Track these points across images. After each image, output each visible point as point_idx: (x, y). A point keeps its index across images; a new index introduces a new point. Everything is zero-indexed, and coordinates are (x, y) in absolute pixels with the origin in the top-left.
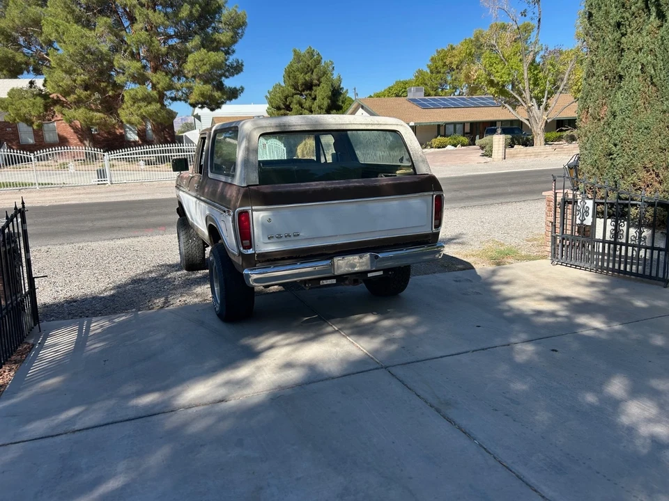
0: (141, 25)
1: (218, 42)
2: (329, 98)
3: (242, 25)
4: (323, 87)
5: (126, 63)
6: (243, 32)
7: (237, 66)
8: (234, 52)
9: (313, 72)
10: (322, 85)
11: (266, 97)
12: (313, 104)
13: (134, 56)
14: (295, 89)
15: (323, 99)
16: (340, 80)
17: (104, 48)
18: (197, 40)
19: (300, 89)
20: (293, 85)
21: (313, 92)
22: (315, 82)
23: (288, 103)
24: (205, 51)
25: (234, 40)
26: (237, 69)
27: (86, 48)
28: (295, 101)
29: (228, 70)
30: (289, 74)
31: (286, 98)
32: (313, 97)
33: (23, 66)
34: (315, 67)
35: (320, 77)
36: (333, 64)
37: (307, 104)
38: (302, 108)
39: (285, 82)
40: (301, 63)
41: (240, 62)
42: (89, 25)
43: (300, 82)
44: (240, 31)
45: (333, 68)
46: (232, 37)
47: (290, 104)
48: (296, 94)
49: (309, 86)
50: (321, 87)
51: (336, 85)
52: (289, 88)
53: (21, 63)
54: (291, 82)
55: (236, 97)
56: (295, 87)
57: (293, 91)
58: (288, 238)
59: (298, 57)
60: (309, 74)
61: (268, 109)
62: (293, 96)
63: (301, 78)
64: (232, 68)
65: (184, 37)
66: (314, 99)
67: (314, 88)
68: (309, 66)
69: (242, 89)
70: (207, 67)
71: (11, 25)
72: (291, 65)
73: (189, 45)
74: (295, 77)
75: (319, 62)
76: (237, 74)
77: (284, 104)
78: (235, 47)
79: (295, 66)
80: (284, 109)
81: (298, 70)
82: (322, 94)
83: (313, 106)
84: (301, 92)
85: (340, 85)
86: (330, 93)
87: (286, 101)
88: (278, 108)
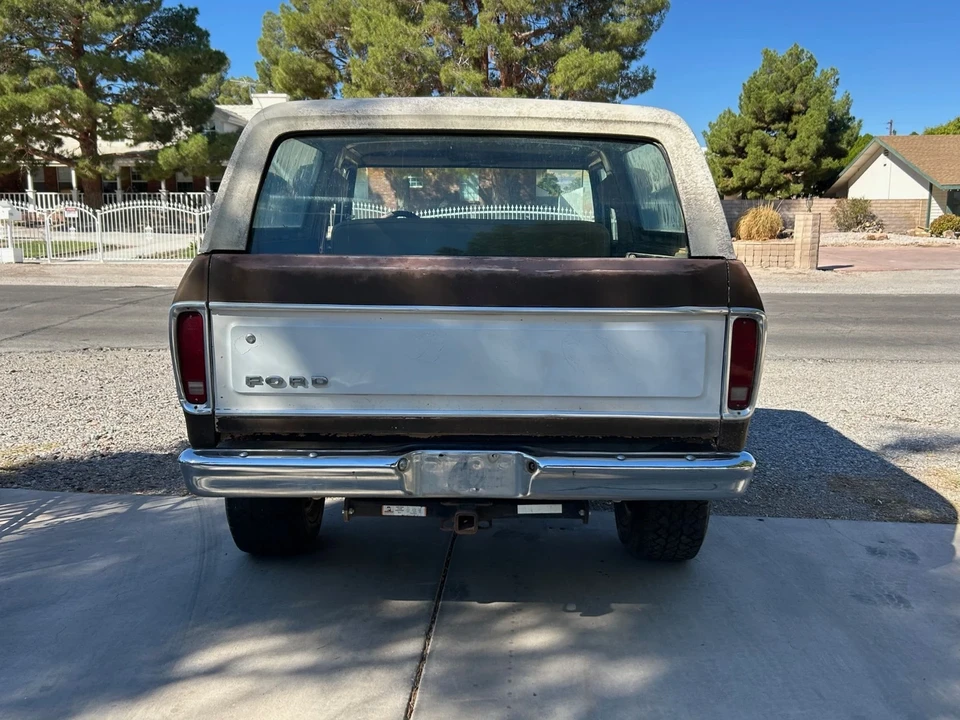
0: (489, 15)
1: (614, 37)
2: (822, 135)
3: (661, 7)
4: (811, 116)
6: (660, 20)
7: (644, 78)
8: (642, 54)
9: (794, 87)
10: (810, 112)
11: (705, 133)
12: (789, 145)
13: (480, 63)
14: (758, 120)
15: (809, 138)
16: (848, 102)
18: (578, 33)
19: (767, 119)
20: (754, 113)
21: (791, 124)
22: (798, 106)
23: (741, 145)
24: (587, 51)
25: (644, 33)
26: (644, 83)
27: (401, 52)
28: (754, 141)
29: (627, 86)
30: (751, 92)
31: (739, 135)
32: (791, 133)
33: (323, 82)
34: (801, 80)
35: (808, 99)
36: (837, 73)
37: (777, 146)
38: (767, 152)
39: (741, 107)
40: (775, 74)
41: (650, 72)
42: (416, 19)
43: (768, 107)
44: (656, 19)
45: (837, 81)
46: (640, 29)
47: (745, 145)
48: (758, 128)
49: (785, 114)
50: (807, 115)
51: (839, 114)
52: (747, 118)
53: (320, 79)
54: (752, 108)
56: (758, 116)
57: (754, 123)
58: (300, 389)
59: (770, 60)
60: (788, 92)
62: (751, 132)
63: (771, 100)
64: (635, 81)
65: (559, 32)
66: (793, 137)
67: (795, 118)
68: (788, 78)
70: (586, 79)
71: (313, 22)
72: (754, 79)
73: (564, 43)
74: (759, 99)
75: (809, 71)
76: (642, 91)
77: (735, 146)
78: (643, 47)
79: (762, 79)
80: (733, 154)
81: (766, 85)
82: (809, 129)
83: (788, 149)
84: (768, 124)
85: (847, 113)
86: (825, 126)
87: (739, 140)
88: (724, 153)
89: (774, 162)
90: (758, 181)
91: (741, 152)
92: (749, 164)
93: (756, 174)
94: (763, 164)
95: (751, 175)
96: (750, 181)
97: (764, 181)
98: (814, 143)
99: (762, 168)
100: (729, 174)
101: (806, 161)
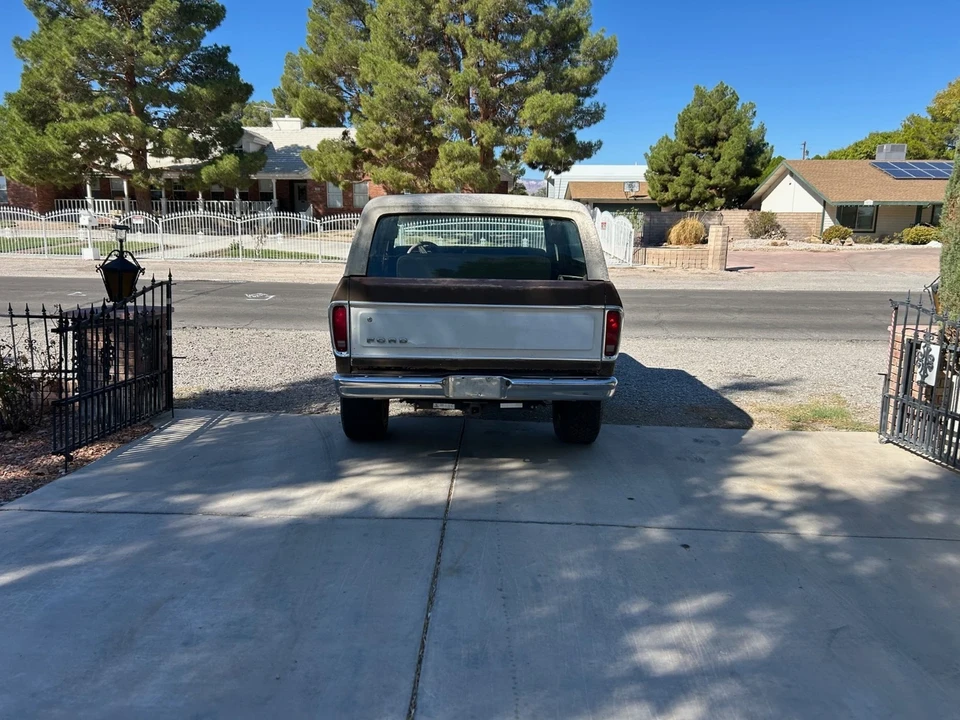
0: (472, 61)
1: (570, 81)
2: (741, 158)
3: (611, 54)
4: (733, 142)
5: (446, 109)
6: (610, 65)
7: (596, 112)
8: (595, 92)
9: (719, 118)
10: (732, 138)
11: (646, 155)
12: (714, 166)
13: (463, 100)
14: (690, 145)
15: (730, 160)
16: (762, 130)
17: (423, 91)
18: (540, 78)
19: (697, 144)
20: (687, 139)
21: (716, 149)
22: (722, 134)
23: (675, 165)
24: (549, 93)
25: (597, 73)
26: (596, 116)
27: (402, 91)
28: (686, 162)
29: (581, 118)
30: (685, 122)
31: (674, 157)
32: (716, 156)
33: (335, 113)
34: (725, 113)
35: (731, 128)
36: (754, 107)
37: (704, 167)
38: (696, 171)
39: (676, 134)
40: (704, 107)
41: (601, 106)
42: (413, 62)
43: (698, 134)
44: (606, 64)
45: (754, 114)
46: (592, 72)
47: (679, 165)
48: (689, 152)
49: (712, 140)
50: (730, 141)
51: (755, 141)
52: (681, 143)
53: (333, 110)
54: (685, 134)
55: (589, 156)
56: (690, 141)
57: (686, 147)
59: (700, 95)
60: (714, 123)
61: (647, 172)
62: (684, 155)
63: (701, 128)
64: (588, 114)
65: (528, 74)
66: (717, 159)
67: (719, 144)
68: (715, 111)
69: (600, 144)
70: (547, 116)
71: (328, 63)
72: (688, 110)
74: (691, 127)
75: (731, 104)
76: (595, 123)
77: (671, 166)
78: (595, 87)
79: (695, 110)
80: (669, 172)
81: (697, 116)
82: (730, 152)
83: (713, 169)
84: (698, 148)
85: (763, 140)
86: (743, 151)
87: (674, 162)
88: (661, 172)
89: (702, 180)
90: (689, 195)
91: (675, 172)
92: (681, 182)
93: (687, 189)
94: (693, 181)
95: (682, 191)
96: (682, 195)
97: (694, 195)
98: (734, 165)
99: (692, 185)
100: (665, 189)
101: (728, 180)
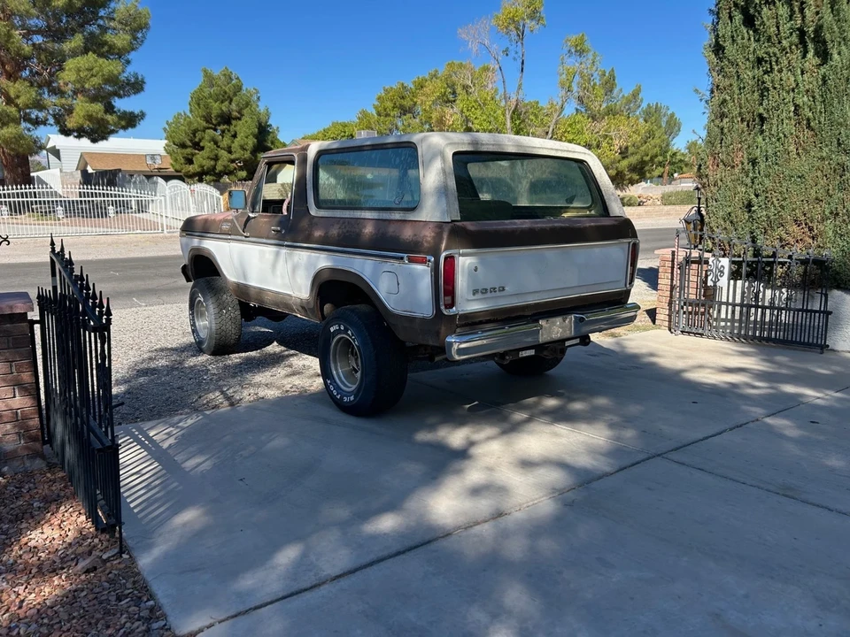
1: (110, 46)
2: (256, 137)
3: (142, 27)
4: (246, 122)
6: (144, 37)
7: (136, 82)
9: (231, 100)
10: (244, 119)
11: (165, 129)
12: (233, 142)
14: (207, 122)
15: (247, 137)
16: (268, 115)
18: (77, 41)
19: (214, 122)
20: (204, 116)
21: (232, 127)
22: (235, 114)
23: (197, 140)
24: (95, 56)
25: (132, 46)
26: (136, 86)
28: (207, 137)
29: (122, 88)
30: (198, 100)
31: (194, 132)
32: (233, 133)
34: (235, 94)
35: (241, 109)
36: (258, 92)
37: (225, 143)
38: (218, 147)
39: (191, 111)
40: (215, 88)
41: (140, 78)
43: (215, 112)
44: (140, 35)
45: (259, 98)
46: (130, 42)
47: (200, 140)
48: (208, 128)
49: (226, 119)
50: (243, 121)
51: (263, 120)
52: (199, 119)
54: (202, 112)
55: (133, 126)
56: (207, 119)
57: (204, 124)
59: (210, 80)
60: (227, 103)
61: (166, 145)
62: (204, 131)
63: (216, 108)
64: (128, 84)
65: (59, 35)
66: (235, 136)
67: (234, 122)
68: (225, 92)
69: (142, 115)
72: (201, 90)
73: (67, 46)
74: (207, 106)
75: (239, 88)
76: (135, 93)
77: (191, 141)
78: (132, 56)
79: (207, 91)
80: (190, 147)
81: (210, 96)
82: (244, 131)
83: (233, 145)
84: (215, 126)
85: (267, 122)
86: (257, 130)
87: (195, 136)
88: (183, 146)
89: (223, 154)
90: (214, 168)
91: (197, 146)
92: (207, 155)
93: (212, 163)
94: (216, 155)
95: (208, 164)
96: (208, 168)
97: (219, 168)
98: (251, 142)
99: (216, 158)
100: (190, 161)
101: (247, 155)
